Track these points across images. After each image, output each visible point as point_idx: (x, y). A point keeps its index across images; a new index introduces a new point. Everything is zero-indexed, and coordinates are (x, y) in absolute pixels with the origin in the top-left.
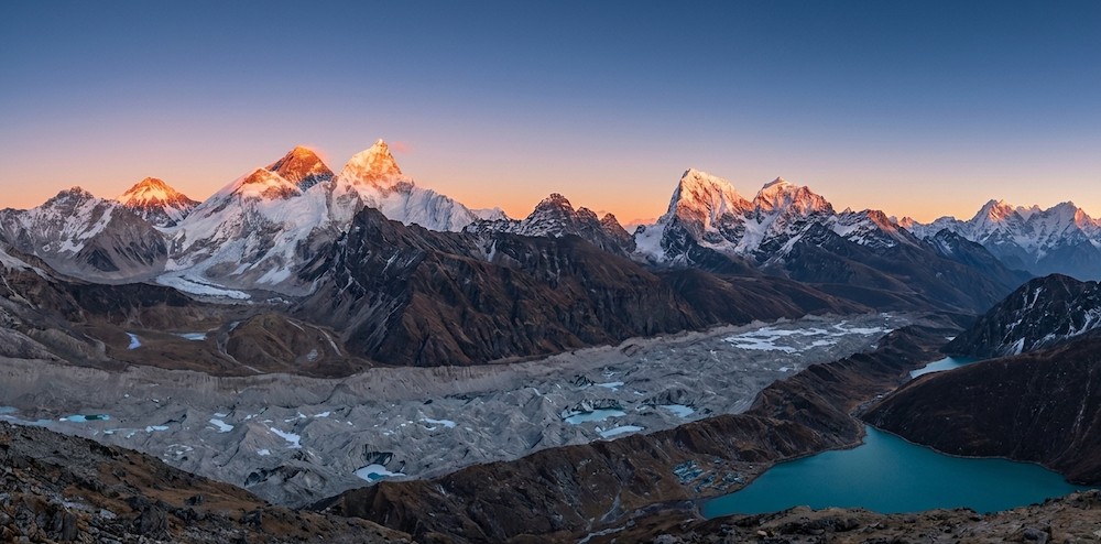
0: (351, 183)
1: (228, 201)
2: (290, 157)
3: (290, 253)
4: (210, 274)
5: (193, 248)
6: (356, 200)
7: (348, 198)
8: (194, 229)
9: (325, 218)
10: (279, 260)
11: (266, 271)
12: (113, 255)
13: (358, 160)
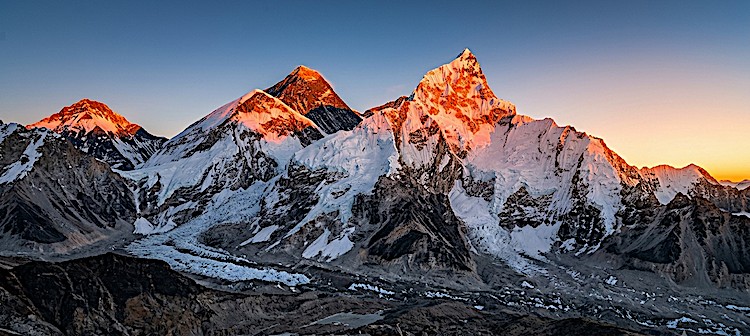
0: (426, 111)
1: (215, 136)
2: (292, 79)
3: (346, 214)
4: (210, 239)
5: (173, 201)
6: (436, 137)
7: (425, 134)
8: (171, 174)
9: (395, 165)
10: (332, 224)
11: (312, 238)
12: (55, 215)
13: (435, 78)
